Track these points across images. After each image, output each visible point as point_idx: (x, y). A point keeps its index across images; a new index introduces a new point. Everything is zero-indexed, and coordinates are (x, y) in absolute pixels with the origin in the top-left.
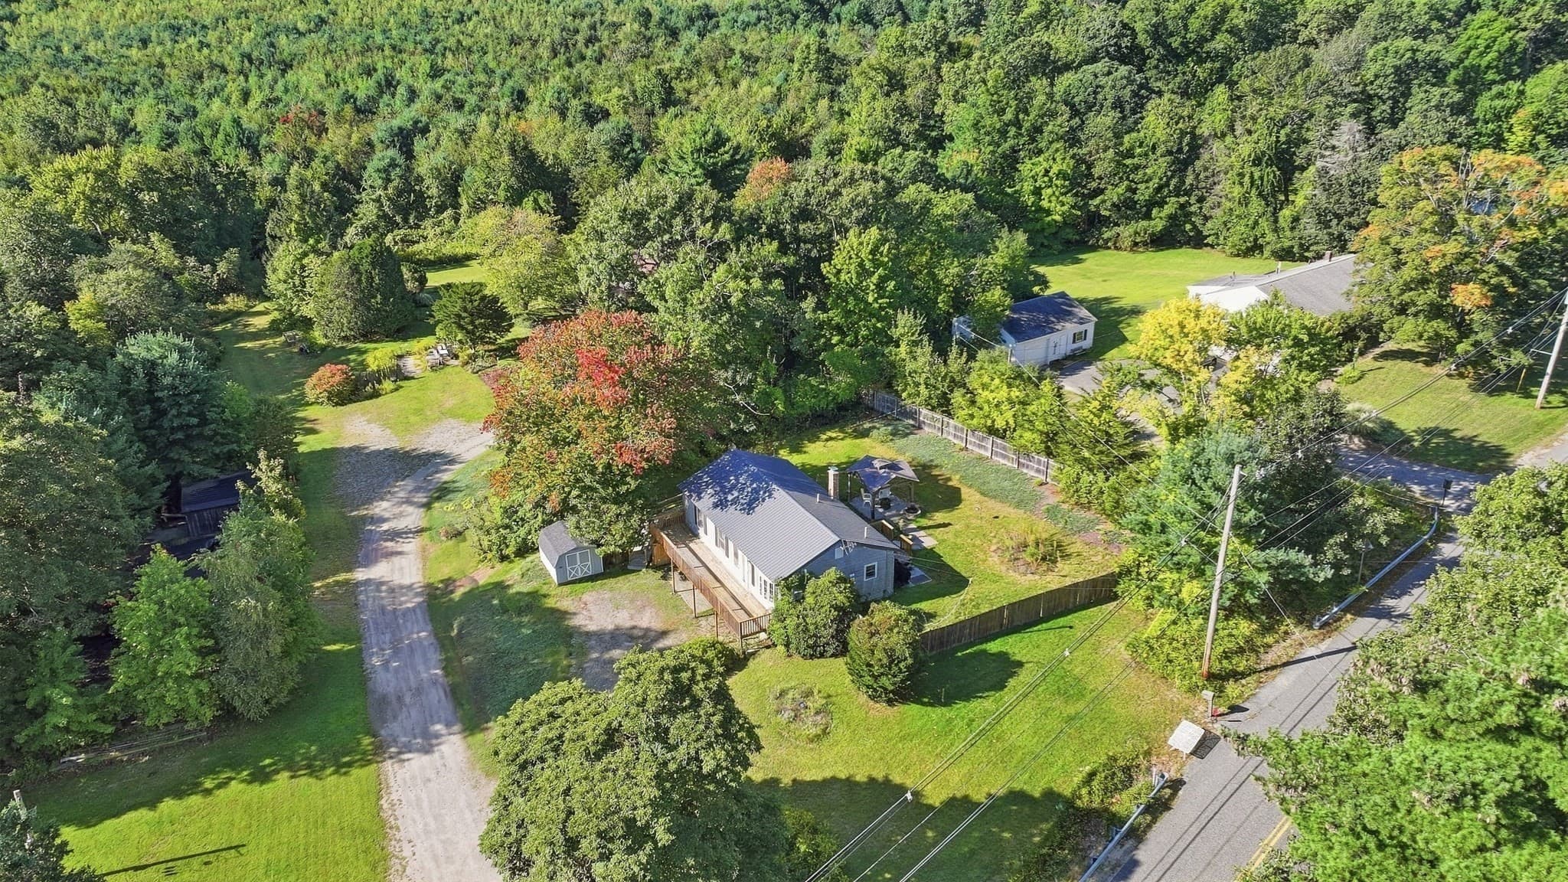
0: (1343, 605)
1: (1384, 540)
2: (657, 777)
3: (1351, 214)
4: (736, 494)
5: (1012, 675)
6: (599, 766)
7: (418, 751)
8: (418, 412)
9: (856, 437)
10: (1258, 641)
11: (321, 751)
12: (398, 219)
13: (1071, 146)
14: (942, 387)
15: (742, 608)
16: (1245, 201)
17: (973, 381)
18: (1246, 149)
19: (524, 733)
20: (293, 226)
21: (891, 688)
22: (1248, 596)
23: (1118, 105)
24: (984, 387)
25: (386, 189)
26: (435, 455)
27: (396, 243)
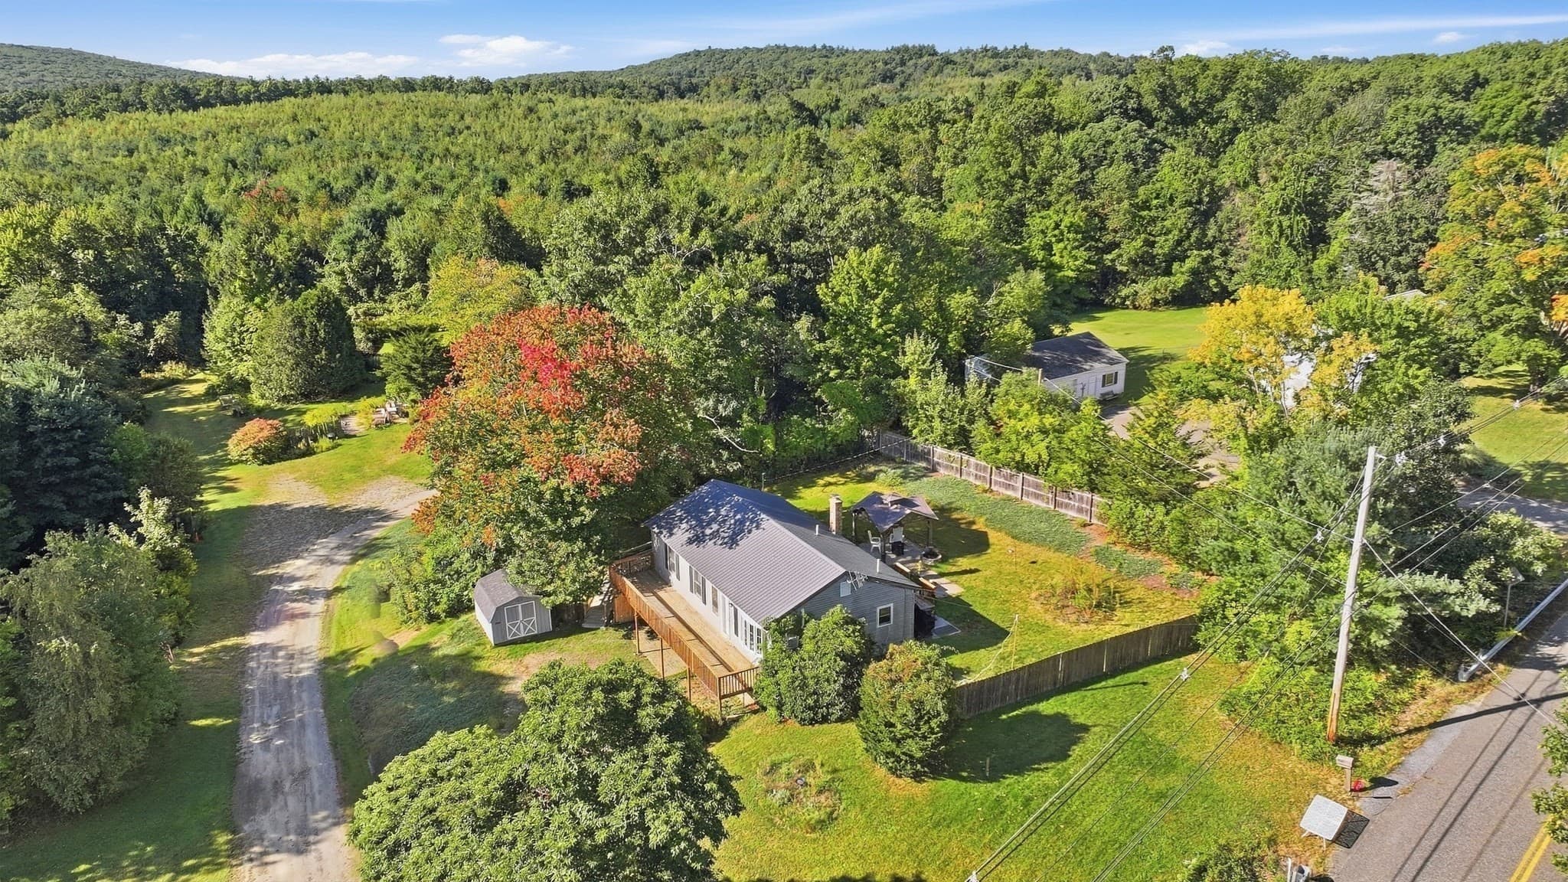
0: (1492, 652)
1: (1539, 568)
2: (576, 850)
3: (1400, 253)
4: (715, 527)
5: (1075, 741)
6: (489, 838)
7: (289, 851)
8: (355, 469)
9: (859, 482)
10: (1391, 696)
11: (157, 853)
12: (362, 292)
13: (1082, 198)
14: (961, 421)
15: (722, 663)
16: (1273, 252)
17: (997, 409)
18: (1272, 196)
19: (396, 801)
20: (238, 283)
21: (919, 755)
22: (1374, 637)
23: (1130, 157)
24: (1012, 415)
25: (350, 260)
26: (367, 512)
27: (358, 316)
